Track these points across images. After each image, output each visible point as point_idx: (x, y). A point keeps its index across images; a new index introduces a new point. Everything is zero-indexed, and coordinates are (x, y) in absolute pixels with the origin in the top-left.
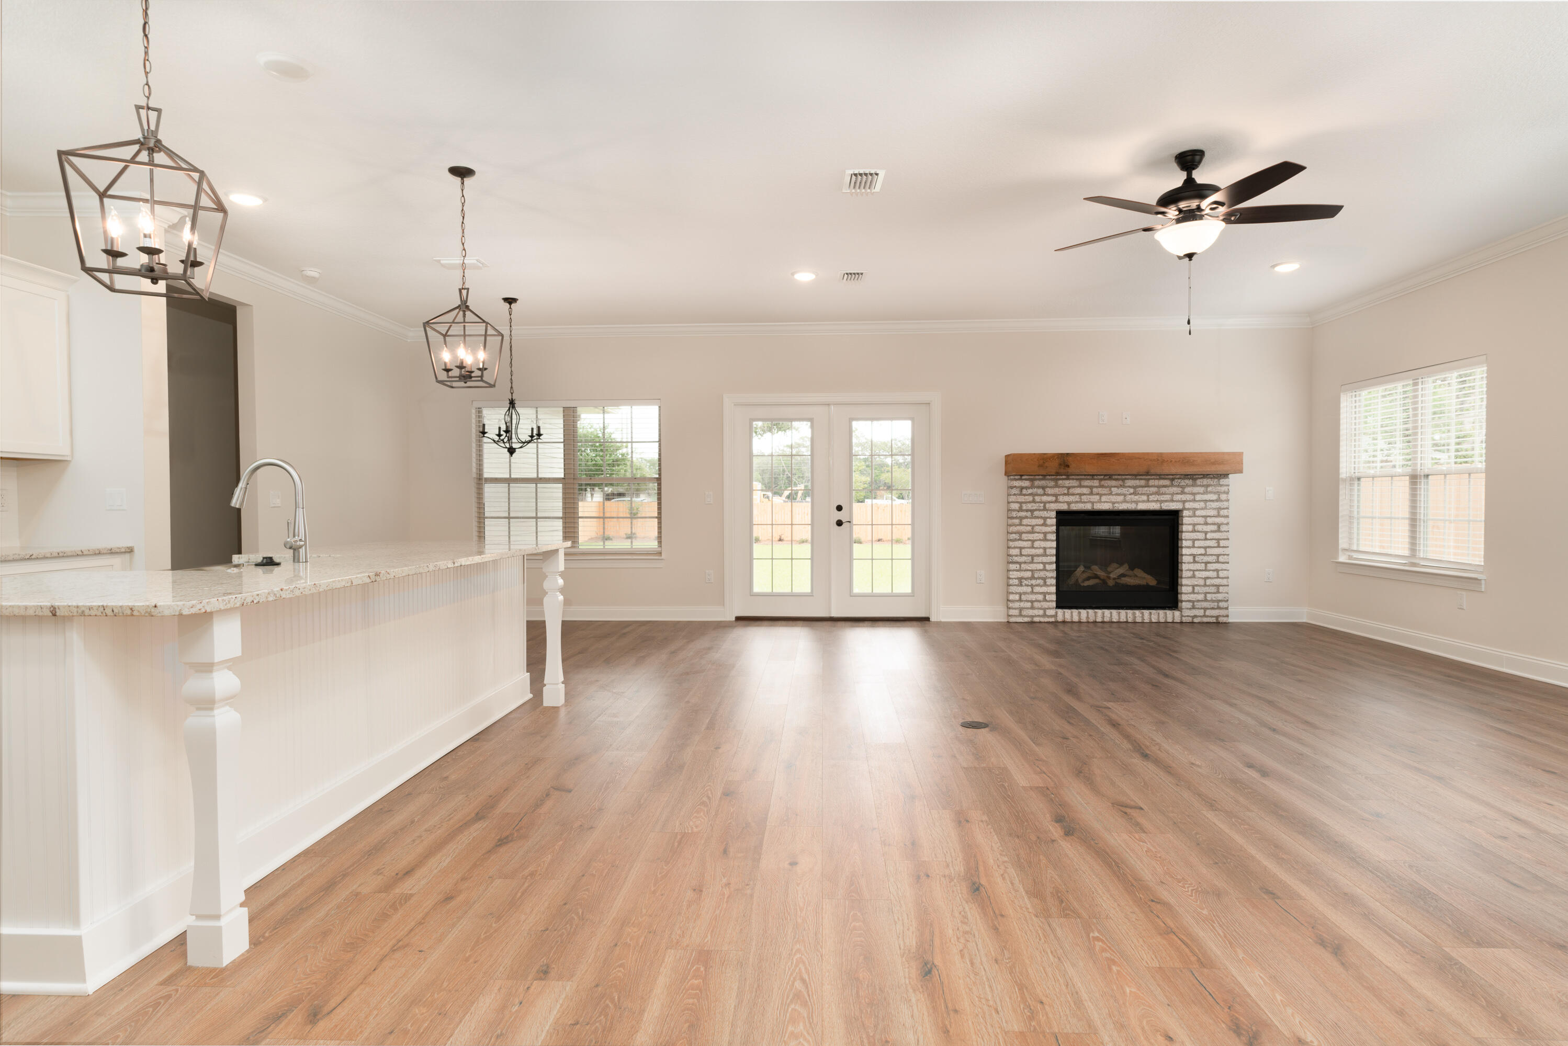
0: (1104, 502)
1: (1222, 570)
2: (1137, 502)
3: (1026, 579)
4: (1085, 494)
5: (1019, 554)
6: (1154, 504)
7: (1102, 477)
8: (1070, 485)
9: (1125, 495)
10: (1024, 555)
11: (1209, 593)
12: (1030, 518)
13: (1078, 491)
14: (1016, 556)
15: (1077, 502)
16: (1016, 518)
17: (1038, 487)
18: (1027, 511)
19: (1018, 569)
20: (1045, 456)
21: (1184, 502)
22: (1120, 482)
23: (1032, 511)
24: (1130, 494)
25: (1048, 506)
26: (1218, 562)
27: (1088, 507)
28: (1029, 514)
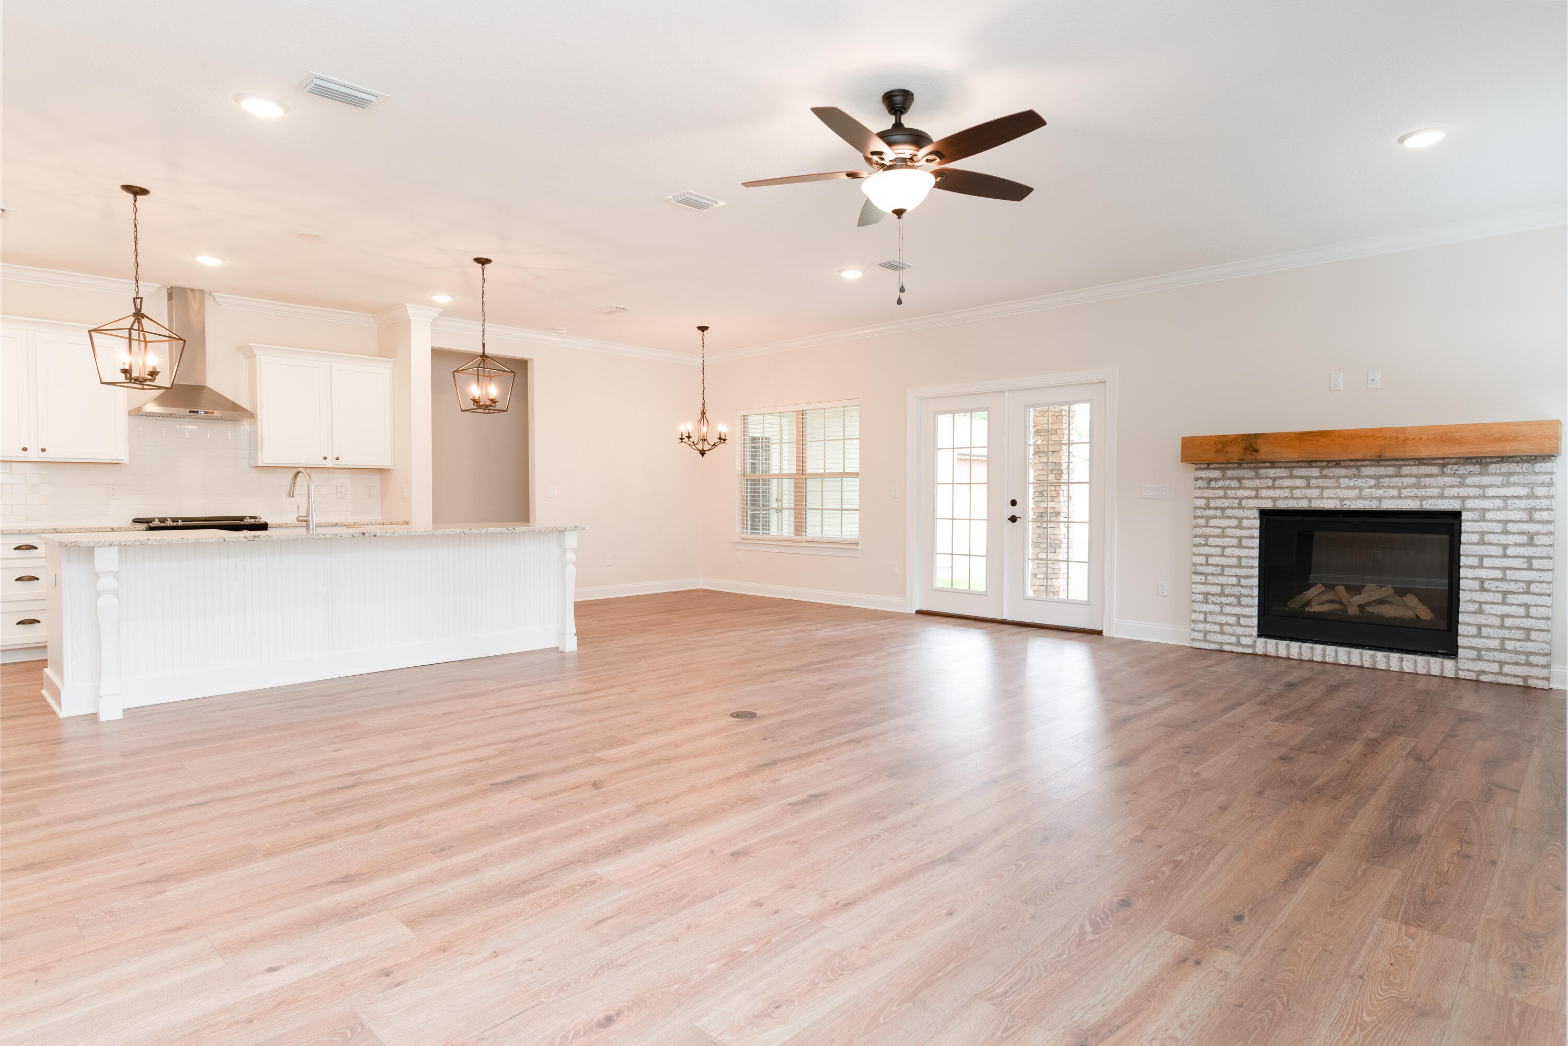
0: (1328, 498)
1: (1536, 606)
2: (1380, 499)
3: (1213, 595)
4: (1298, 488)
5: (1204, 562)
6: (1409, 501)
7: (1325, 464)
8: (1276, 475)
9: (1361, 489)
10: (1211, 565)
11: (1510, 639)
12: (1220, 518)
13: (1288, 482)
14: (1201, 565)
15: (1286, 498)
16: (1202, 517)
17: (1232, 478)
18: (1216, 508)
19: (1202, 581)
20: (1225, 439)
21: (1464, 499)
22: (1354, 471)
23: (1223, 509)
24: (1369, 488)
25: (1244, 502)
26: (1528, 592)
27: (1303, 505)
28: (1219, 513)
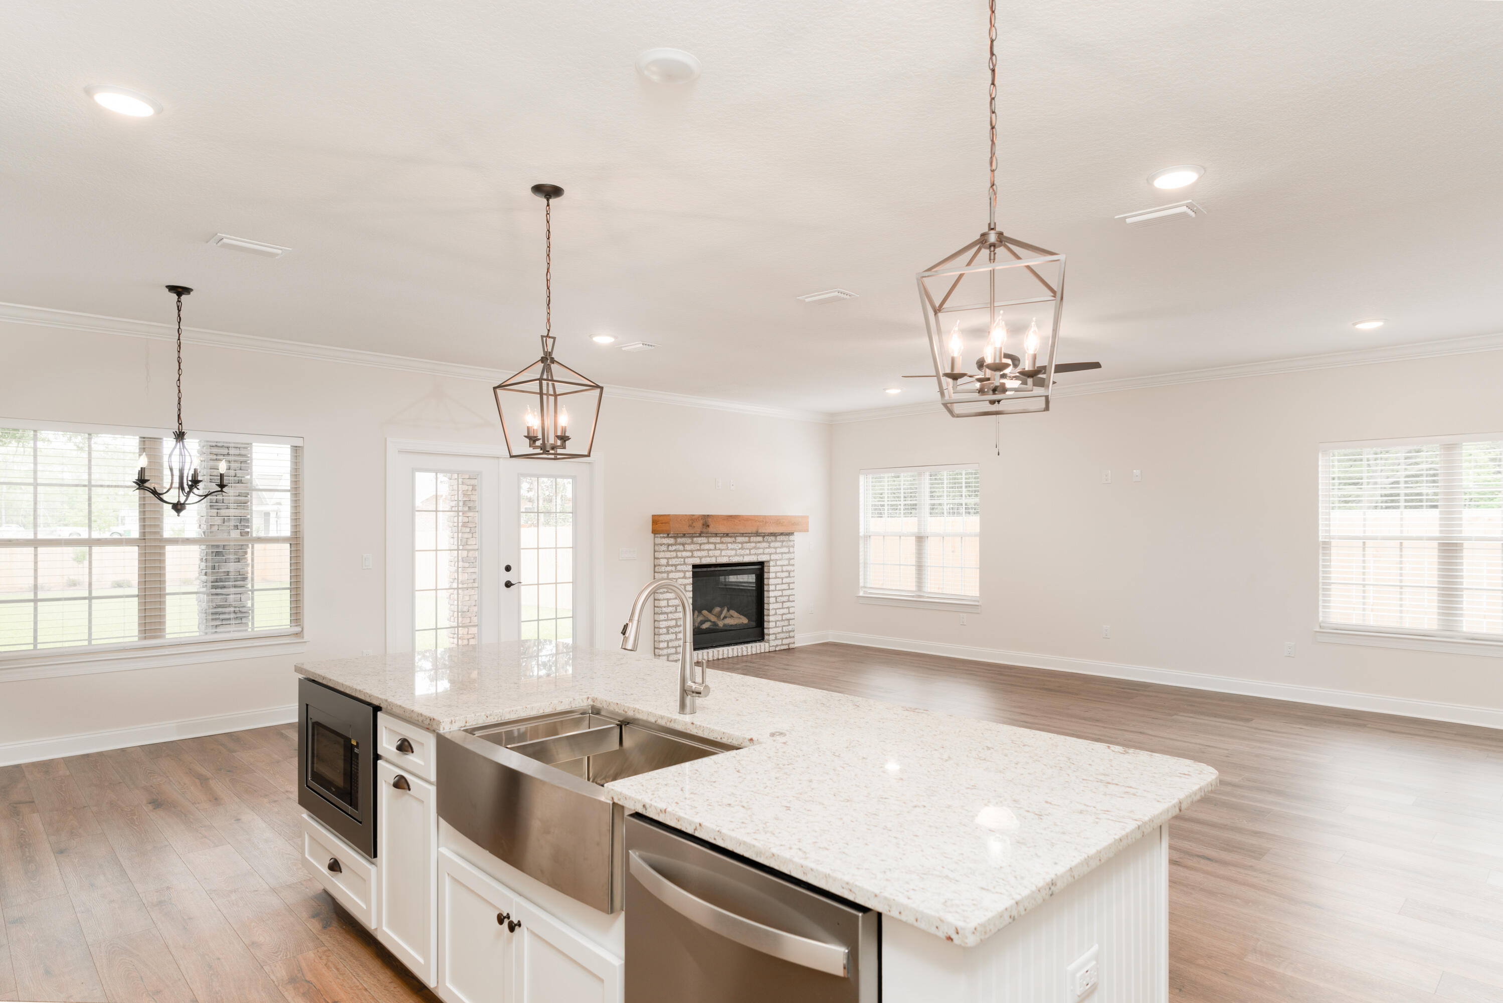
0: (724, 556)
1: (791, 607)
2: (743, 556)
3: (671, 627)
4: (711, 550)
5: (666, 605)
6: (753, 557)
7: (722, 535)
8: (702, 542)
9: (736, 550)
10: (670, 606)
11: (784, 626)
12: (675, 572)
13: (706, 547)
14: (665, 607)
15: (706, 557)
16: (665, 572)
17: (680, 544)
18: (672, 565)
19: (666, 619)
20: (694, 517)
21: (770, 554)
22: (733, 539)
23: (676, 566)
24: (739, 549)
25: (686, 560)
26: (789, 601)
27: (713, 561)
28: (673, 568)
